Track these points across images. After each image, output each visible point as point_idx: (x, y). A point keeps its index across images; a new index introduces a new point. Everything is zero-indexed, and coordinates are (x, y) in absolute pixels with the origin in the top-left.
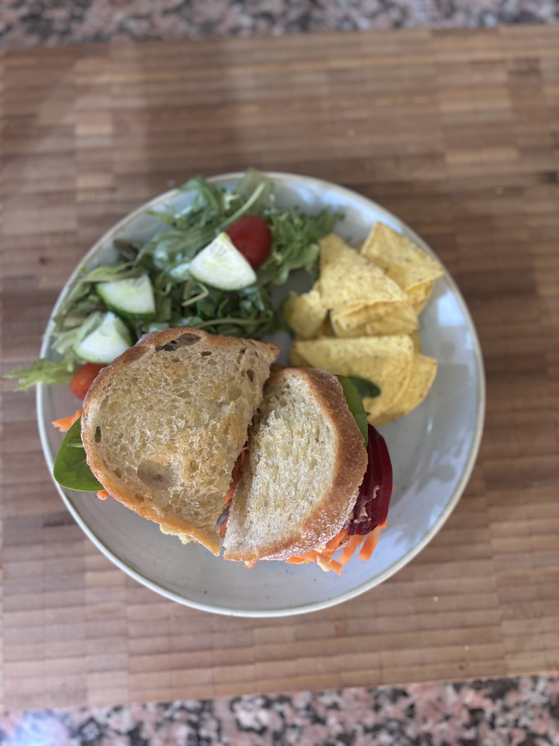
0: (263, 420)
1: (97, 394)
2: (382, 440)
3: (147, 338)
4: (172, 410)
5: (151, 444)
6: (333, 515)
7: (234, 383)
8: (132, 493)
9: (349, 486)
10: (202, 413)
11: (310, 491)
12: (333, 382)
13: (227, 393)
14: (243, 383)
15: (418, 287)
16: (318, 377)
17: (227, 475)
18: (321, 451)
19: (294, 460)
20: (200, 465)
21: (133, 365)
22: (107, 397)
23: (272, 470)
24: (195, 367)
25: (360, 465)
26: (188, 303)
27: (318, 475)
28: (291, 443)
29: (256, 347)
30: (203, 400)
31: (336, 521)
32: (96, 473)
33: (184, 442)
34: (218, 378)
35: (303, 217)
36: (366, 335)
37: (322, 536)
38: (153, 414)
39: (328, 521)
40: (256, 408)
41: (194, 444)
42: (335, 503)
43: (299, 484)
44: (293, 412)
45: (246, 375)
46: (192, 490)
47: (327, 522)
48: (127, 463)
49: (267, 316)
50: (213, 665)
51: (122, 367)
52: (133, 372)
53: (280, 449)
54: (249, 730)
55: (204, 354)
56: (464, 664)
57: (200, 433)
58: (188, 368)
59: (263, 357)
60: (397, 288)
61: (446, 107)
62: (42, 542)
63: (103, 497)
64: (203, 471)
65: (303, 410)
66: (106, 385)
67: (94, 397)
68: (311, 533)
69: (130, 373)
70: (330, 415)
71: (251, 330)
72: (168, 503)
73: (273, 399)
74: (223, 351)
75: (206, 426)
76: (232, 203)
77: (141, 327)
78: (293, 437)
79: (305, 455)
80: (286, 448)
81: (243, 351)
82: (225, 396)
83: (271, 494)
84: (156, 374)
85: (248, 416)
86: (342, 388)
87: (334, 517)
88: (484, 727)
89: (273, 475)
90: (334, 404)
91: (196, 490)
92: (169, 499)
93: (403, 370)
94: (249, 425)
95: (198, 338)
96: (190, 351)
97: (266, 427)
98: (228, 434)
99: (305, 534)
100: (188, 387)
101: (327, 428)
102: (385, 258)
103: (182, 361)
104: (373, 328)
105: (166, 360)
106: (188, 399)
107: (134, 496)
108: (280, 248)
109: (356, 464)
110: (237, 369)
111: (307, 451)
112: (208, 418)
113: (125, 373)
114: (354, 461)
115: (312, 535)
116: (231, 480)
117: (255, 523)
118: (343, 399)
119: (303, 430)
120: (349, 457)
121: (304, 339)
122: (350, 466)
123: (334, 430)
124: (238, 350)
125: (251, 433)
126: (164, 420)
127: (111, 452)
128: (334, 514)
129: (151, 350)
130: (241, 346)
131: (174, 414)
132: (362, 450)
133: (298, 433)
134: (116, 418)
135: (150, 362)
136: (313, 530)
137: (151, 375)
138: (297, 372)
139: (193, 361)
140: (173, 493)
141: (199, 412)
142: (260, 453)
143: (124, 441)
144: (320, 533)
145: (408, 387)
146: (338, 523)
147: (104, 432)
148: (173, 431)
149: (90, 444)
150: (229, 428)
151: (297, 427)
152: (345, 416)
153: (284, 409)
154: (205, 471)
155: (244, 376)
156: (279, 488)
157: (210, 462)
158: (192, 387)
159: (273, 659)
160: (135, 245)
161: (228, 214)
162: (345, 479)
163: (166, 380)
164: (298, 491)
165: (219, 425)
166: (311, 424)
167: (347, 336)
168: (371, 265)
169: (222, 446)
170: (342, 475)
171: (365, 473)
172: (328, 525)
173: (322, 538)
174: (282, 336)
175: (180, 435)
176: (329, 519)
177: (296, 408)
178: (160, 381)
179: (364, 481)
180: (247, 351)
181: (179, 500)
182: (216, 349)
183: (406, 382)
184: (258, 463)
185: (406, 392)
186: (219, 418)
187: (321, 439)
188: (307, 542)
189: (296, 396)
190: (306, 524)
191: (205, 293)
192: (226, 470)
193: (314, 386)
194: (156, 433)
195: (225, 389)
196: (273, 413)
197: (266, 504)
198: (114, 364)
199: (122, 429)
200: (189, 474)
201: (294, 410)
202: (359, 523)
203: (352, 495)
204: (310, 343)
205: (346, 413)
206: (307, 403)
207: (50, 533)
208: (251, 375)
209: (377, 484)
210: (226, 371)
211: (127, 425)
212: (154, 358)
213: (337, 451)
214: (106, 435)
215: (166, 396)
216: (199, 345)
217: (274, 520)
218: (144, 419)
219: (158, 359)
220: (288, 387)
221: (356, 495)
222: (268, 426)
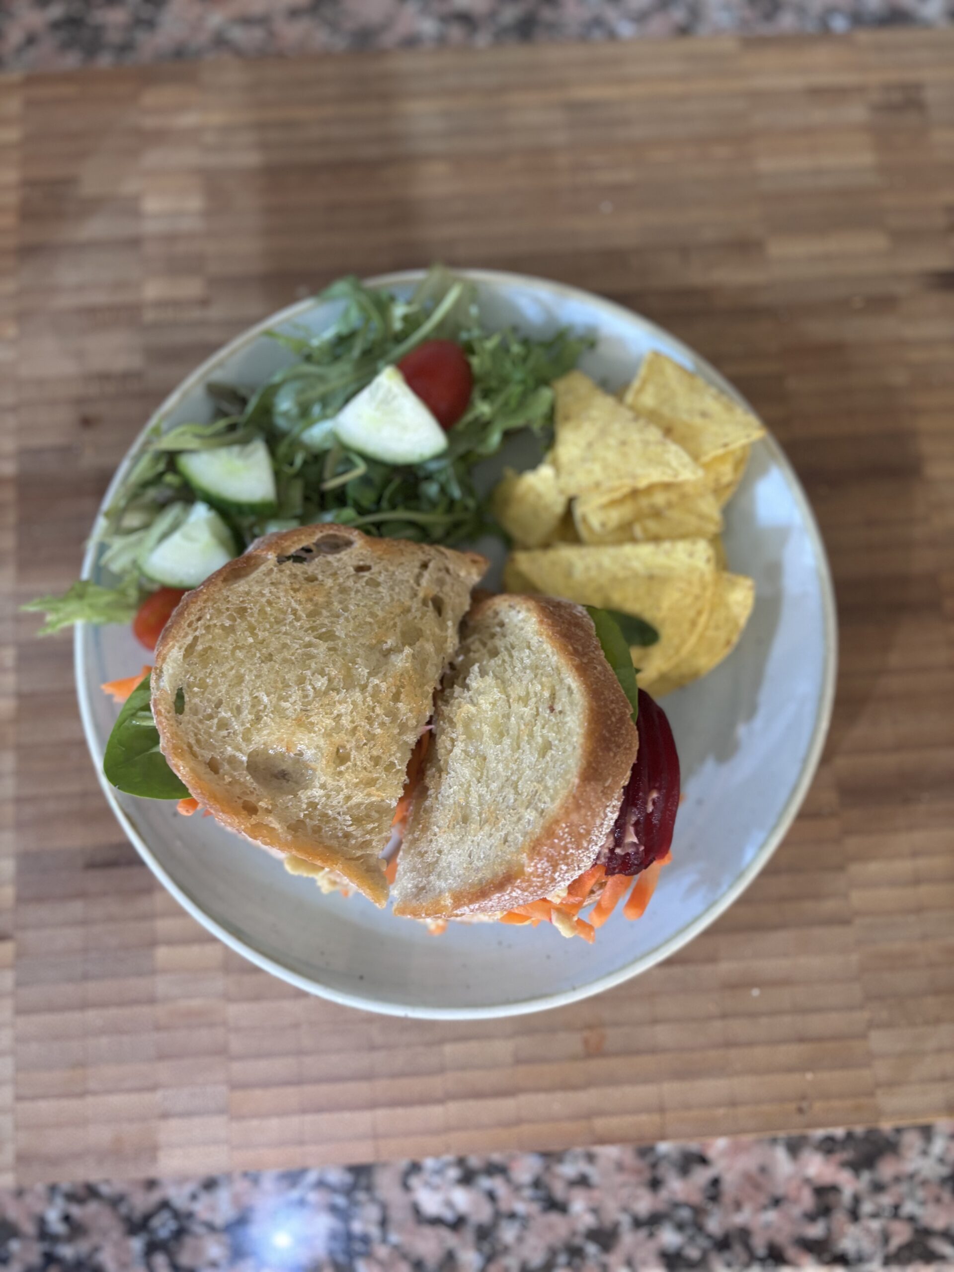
0: (460, 680)
1: (178, 632)
2: (661, 715)
3: (263, 542)
4: (304, 662)
5: (270, 718)
6: (580, 834)
7: (410, 617)
8: (237, 800)
9: (607, 784)
10: (357, 666)
11: (540, 794)
12: (579, 614)
13: (399, 634)
14: (426, 618)
15: (721, 459)
16: (553, 607)
17: (398, 771)
18: (559, 728)
19: (512, 744)
20: (353, 753)
21: (239, 586)
22: (196, 639)
23: (474, 762)
24: (343, 590)
25: (626, 749)
26: (332, 484)
27: (554, 767)
28: (507, 716)
29: (446, 558)
30: (357, 644)
31: (585, 844)
32: (176, 765)
33: (326, 714)
34: (382, 609)
35: (526, 342)
36: (634, 540)
37: (561, 869)
38: (273, 668)
39: (571, 842)
40: (447, 661)
41: (343, 718)
42: (583, 812)
43: (520, 783)
44: (510, 666)
45: (430, 604)
46: (339, 794)
47: (569, 846)
48: (229, 749)
49: (466, 509)
50: (372, 1105)
51: (220, 590)
52: (240, 597)
53: (488, 726)
54: (436, 1221)
55: (360, 569)
56: (805, 1105)
57: (353, 699)
58: (332, 591)
59: (458, 576)
60: (686, 459)
61: (766, 164)
62: (82, 895)
63: (187, 811)
64: (359, 763)
65: (527, 661)
66: (193, 618)
67: (174, 638)
68: (543, 864)
69: (233, 598)
70: (573, 665)
71: (438, 532)
72: (298, 816)
73: (476, 645)
74: (392, 564)
75: (364, 688)
76: (406, 318)
77: (251, 527)
78: (510, 707)
79: (531, 735)
80: (499, 726)
81: (425, 566)
82: (394, 638)
83: (474, 801)
84: (279, 601)
85: (434, 674)
86: (593, 624)
87: (581, 836)
88: (840, 1217)
89: (477, 770)
90: (580, 648)
91: (347, 795)
92: (300, 811)
93: (697, 598)
94: (435, 688)
95: (349, 543)
96: (336, 564)
97: (463, 691)
98: (400, 702)
99: (532, 864)
100: (332, 622)
101: (569, 689)
102: (666, 411)
103: (323, 581)
104: (645, 530)
105: (295, 578)
106: (332, 643)
107: (241, 805)
108: (487, 395)
109: (618, 746)
110: (416, 595)
111: (535, 728)
112: (366, 675)
113: (226, 600)
114: (615, 742)
115: (544, 867)
116: (405, 780)
117: (446, 851)
118: (596, 642)
119: (528, 693)
120: (607, 735)
121: (526, 548)
122: (609, 749)
123: (580, 691)
124: (417, 564)
125: (439, 703)
126: (291, 677)
127: (203, 731)
128: (582, 831)
129: (269, 562)
130: (422, 557)
131: (310, 668)
132: (629, 725)
133: (520, 698)
134: (210, 673)
135: (267, 580)
136: (545, 859)
137: (269, 603)
138: (516, 600)
139: (341, 580)
140: (306, 801)
141: (350, 664)
142: (454, 736)
143: (224, 714)
144: (557, 865)
145: (706, 628)
146: (587, 849)
147: (189, 697)
148: (306, 696)
149: (166, 717)
150: (401, 693)
151: (517, 690)
152: (599, 668)
153: (495, 662)
154: (362, 763)
155: (427, 606)
156: (487, 792)
157: (370, 748)
158: (339, 624)
159: (478, 1095)
160: (243, 392)
161: (399, 338)
162: (600, 771)
163: (294, 612)
164: (519, 794)
165: (384, 686)
166: (542, 684)
167: (601, 542)
168: (642, 422)
169: (391, 723)
170: (594, 765)
171: (634, 765)
172: (571, 851)
173: (560, 874)
174: (492, 545)
175: (318, 703)
176: (573, 840)
177: (515, 658)
178: (285, 613)
179: (632, 778)
180: (431, 565)
181: (317, 813)
182: (378, 561)
183: (703, 620)
184: (451, 751)
185: (701, 637)
186: (385, 674)
187: (558, 708)
188: (535, 879)
189: (515, 640)
190: (534, 848)
191: (361, 469)
192: (396, 761)
193: (545, 620)
194: (278, 698)
195: (396, 627)
196: (476, 668)
197: (465, 819)
198: (206, 584)
199: (220, 691)
200: (335, 769)
201: (512, 662)
202: (623, 853)
203: (611, 800)
204: (538, 555)
205: (601, 664)
206: (533, 649)
207: (96, 880)
208: (438, 605)
209: (654, 788)
210: (396, 597)
211: (230, 686)
212: (275, 576)
213: (586, 724)
214: (193, 701)
215: (295, 638)
216: (351, 553)
217: (478, 845)
218: (258, 676)
219: (282, 576)
220: (502, 625)
221: (618, 800)
222: (469, 690)
